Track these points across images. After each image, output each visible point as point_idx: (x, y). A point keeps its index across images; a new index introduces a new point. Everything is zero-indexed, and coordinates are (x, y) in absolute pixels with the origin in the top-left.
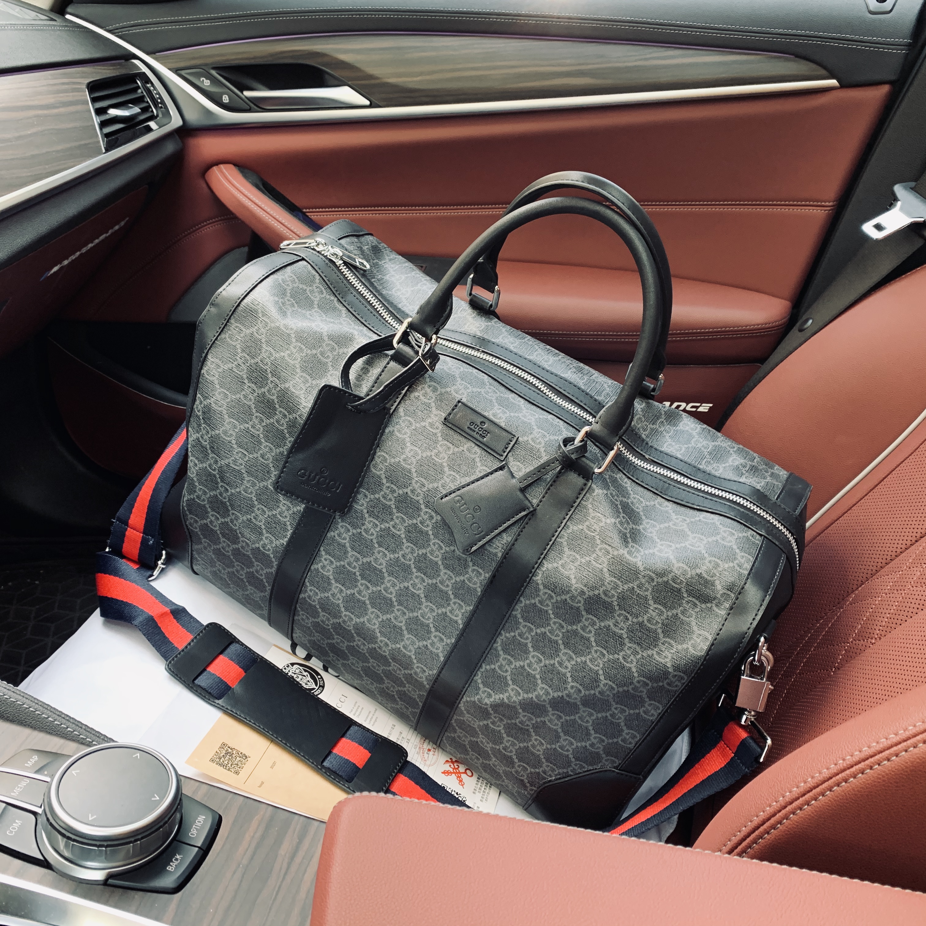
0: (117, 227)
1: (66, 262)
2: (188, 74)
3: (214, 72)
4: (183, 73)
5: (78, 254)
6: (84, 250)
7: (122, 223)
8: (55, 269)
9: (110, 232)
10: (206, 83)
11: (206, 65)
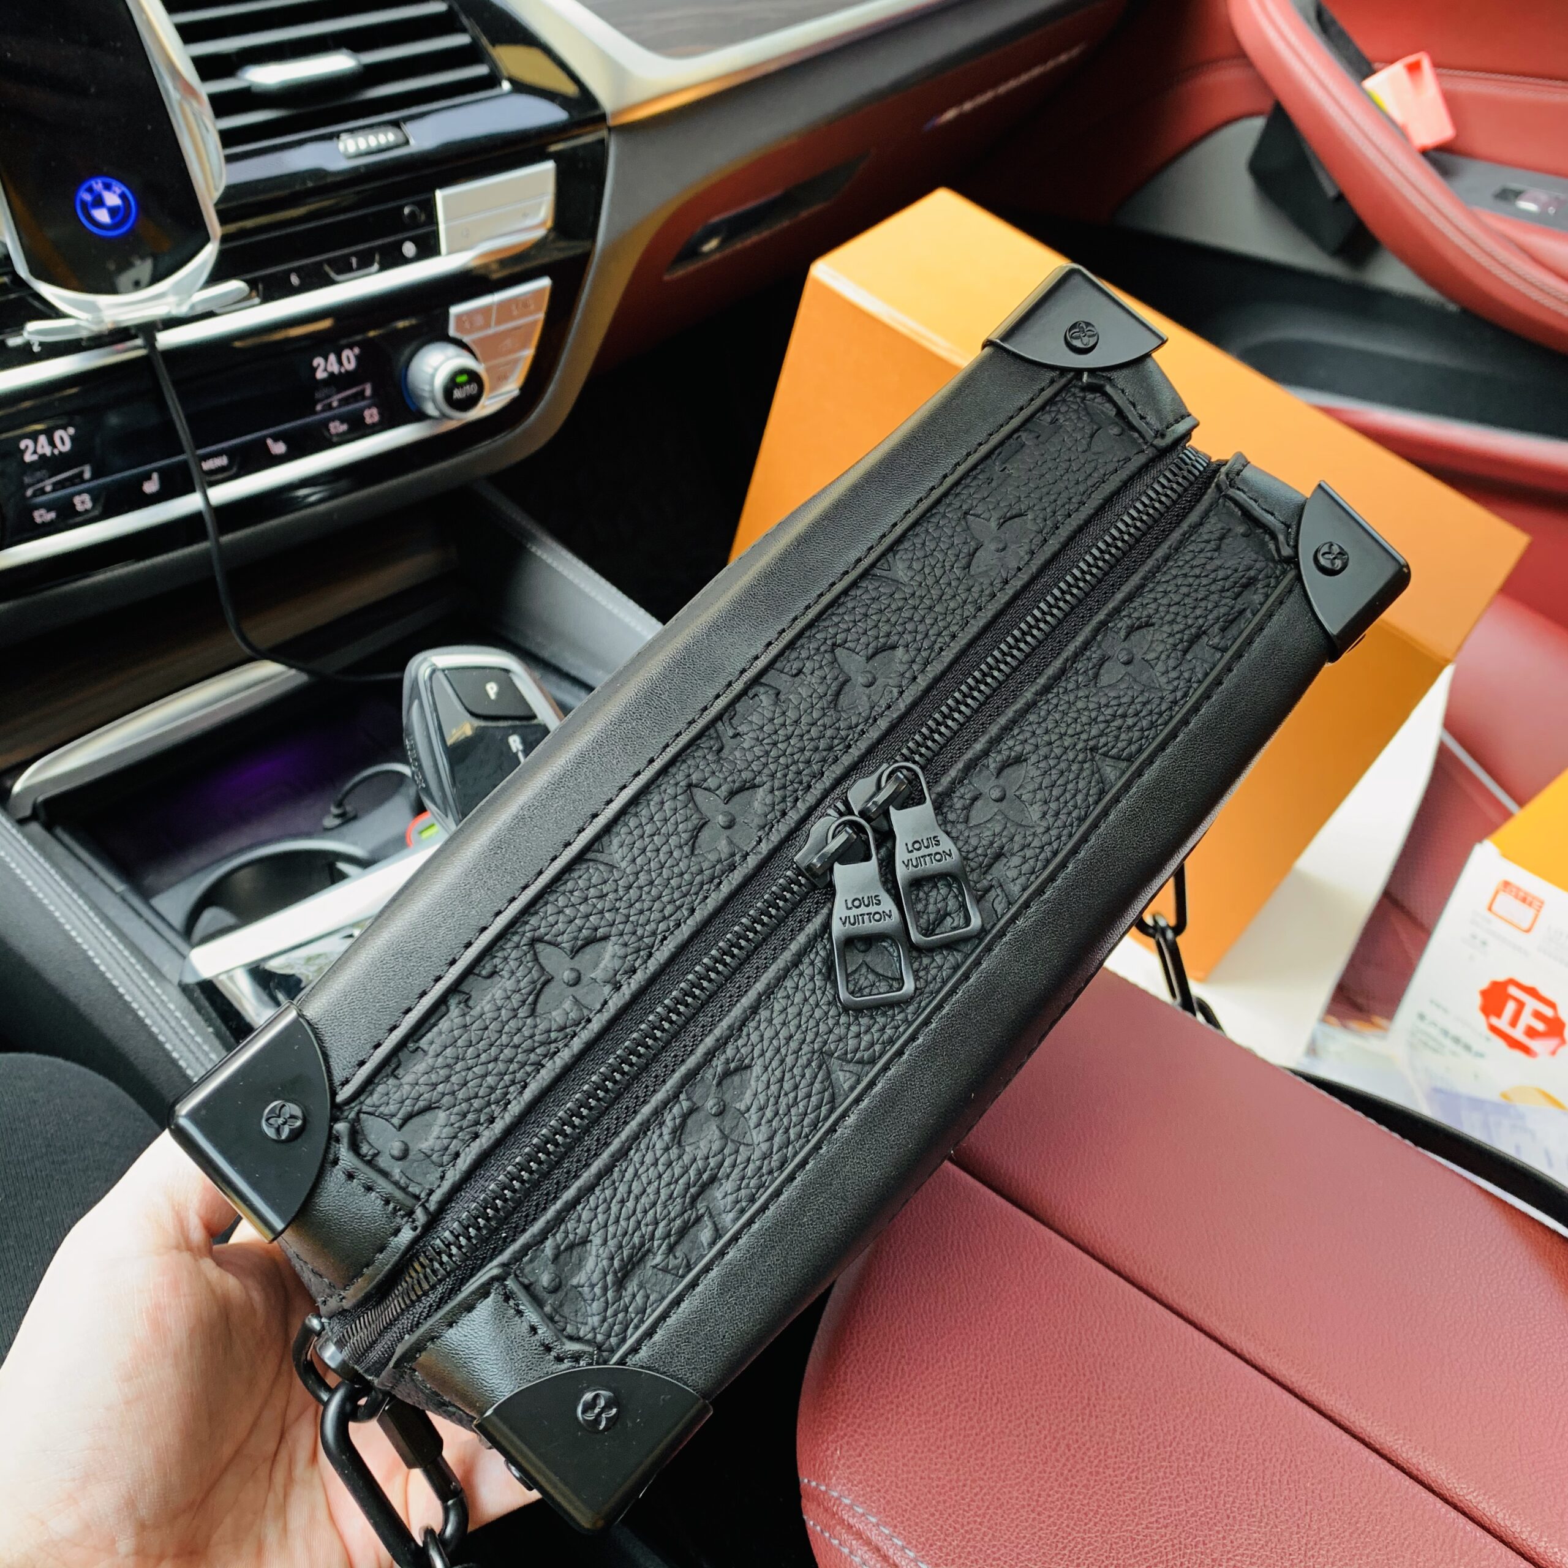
0: (1063, 58)
1: (968, 106)
5: (989, 95)
6: (1002, 89)
7: (1075, 52)
8: (950, 114)
9: (1051, 64)
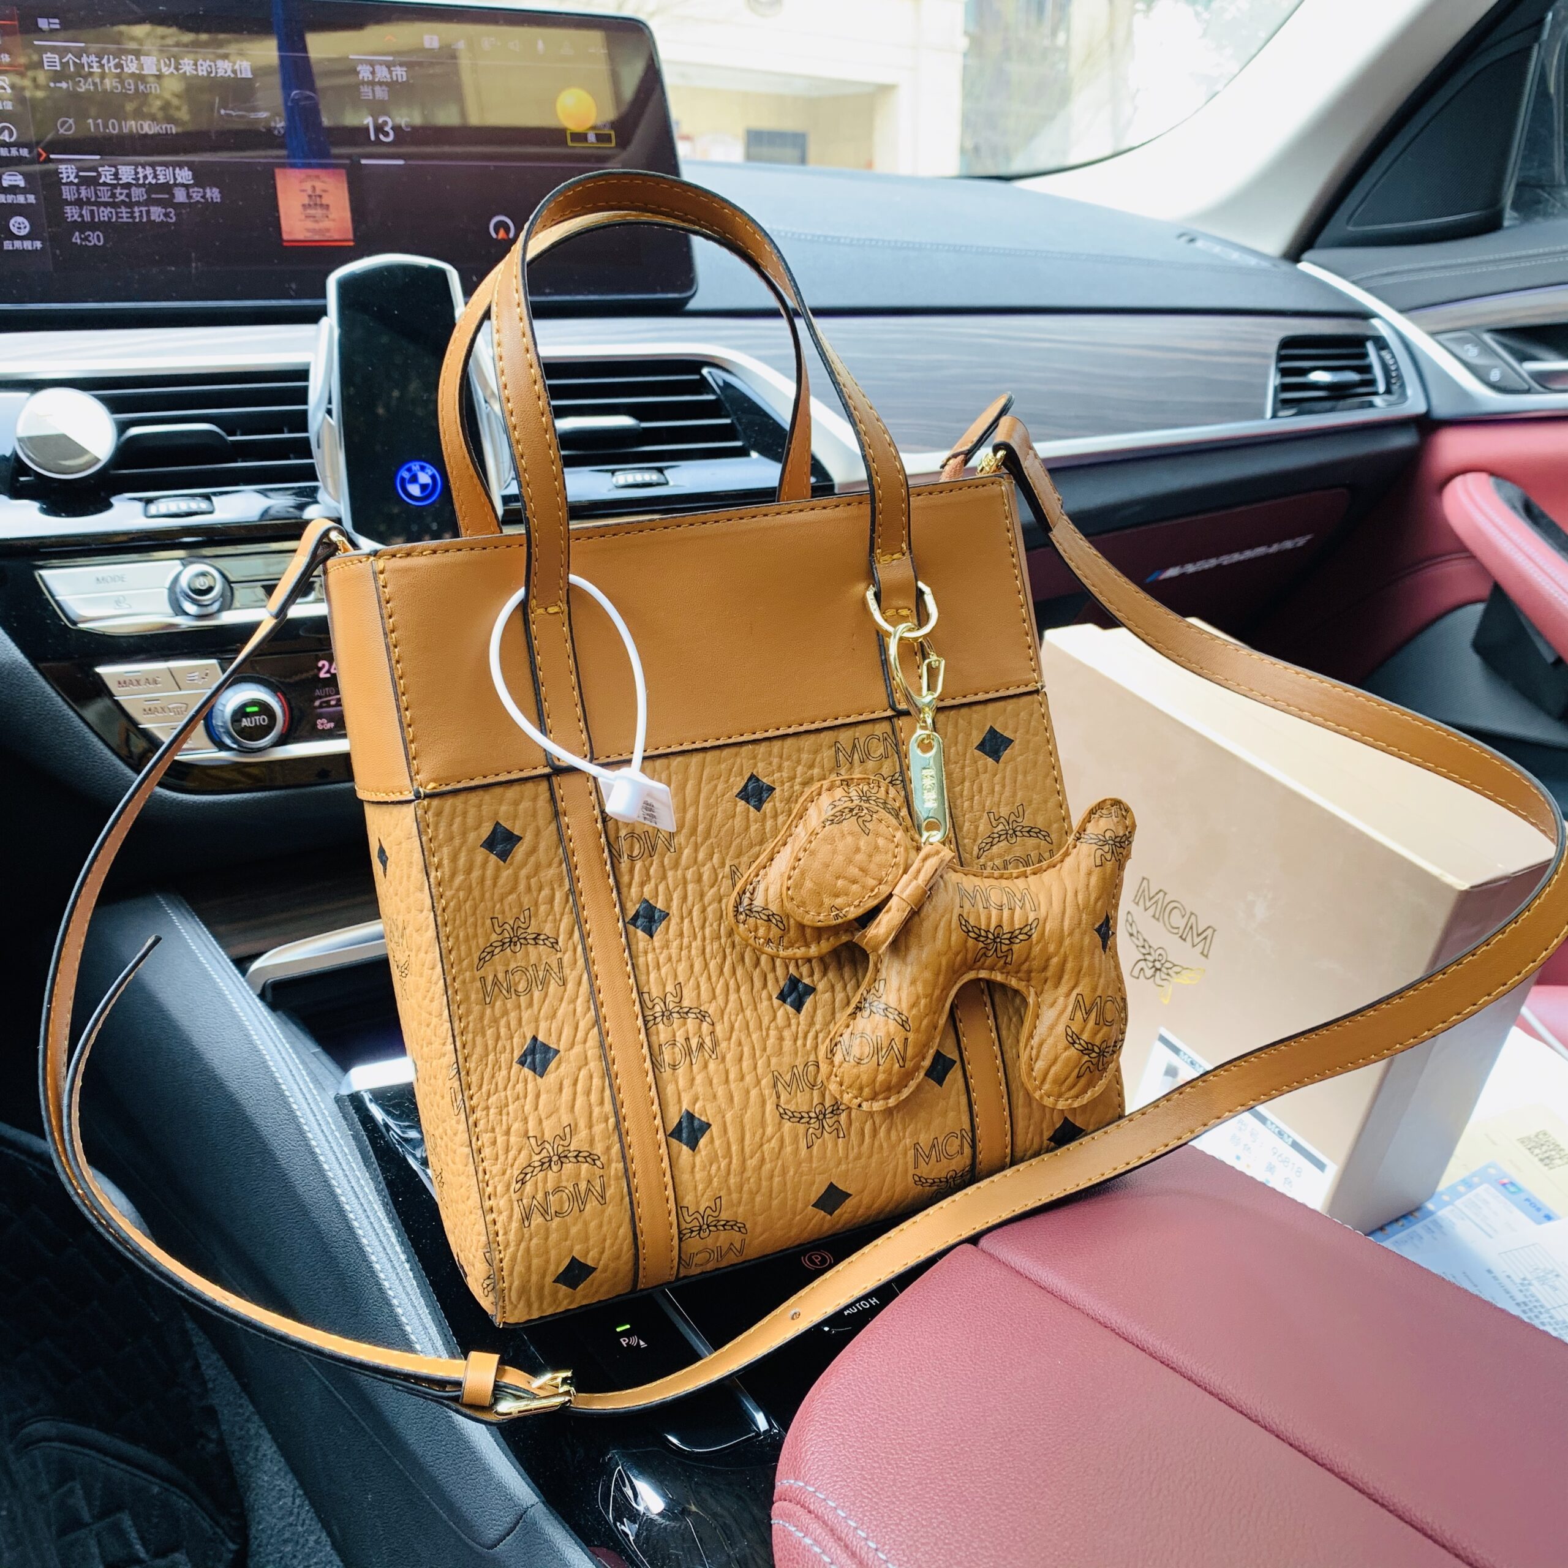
2: (1448, 340)
3: (1487, 338)
4: (1441, 337)
10: (1471, 353)
11: (1477, 327)
